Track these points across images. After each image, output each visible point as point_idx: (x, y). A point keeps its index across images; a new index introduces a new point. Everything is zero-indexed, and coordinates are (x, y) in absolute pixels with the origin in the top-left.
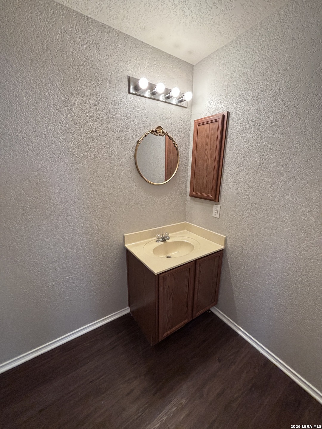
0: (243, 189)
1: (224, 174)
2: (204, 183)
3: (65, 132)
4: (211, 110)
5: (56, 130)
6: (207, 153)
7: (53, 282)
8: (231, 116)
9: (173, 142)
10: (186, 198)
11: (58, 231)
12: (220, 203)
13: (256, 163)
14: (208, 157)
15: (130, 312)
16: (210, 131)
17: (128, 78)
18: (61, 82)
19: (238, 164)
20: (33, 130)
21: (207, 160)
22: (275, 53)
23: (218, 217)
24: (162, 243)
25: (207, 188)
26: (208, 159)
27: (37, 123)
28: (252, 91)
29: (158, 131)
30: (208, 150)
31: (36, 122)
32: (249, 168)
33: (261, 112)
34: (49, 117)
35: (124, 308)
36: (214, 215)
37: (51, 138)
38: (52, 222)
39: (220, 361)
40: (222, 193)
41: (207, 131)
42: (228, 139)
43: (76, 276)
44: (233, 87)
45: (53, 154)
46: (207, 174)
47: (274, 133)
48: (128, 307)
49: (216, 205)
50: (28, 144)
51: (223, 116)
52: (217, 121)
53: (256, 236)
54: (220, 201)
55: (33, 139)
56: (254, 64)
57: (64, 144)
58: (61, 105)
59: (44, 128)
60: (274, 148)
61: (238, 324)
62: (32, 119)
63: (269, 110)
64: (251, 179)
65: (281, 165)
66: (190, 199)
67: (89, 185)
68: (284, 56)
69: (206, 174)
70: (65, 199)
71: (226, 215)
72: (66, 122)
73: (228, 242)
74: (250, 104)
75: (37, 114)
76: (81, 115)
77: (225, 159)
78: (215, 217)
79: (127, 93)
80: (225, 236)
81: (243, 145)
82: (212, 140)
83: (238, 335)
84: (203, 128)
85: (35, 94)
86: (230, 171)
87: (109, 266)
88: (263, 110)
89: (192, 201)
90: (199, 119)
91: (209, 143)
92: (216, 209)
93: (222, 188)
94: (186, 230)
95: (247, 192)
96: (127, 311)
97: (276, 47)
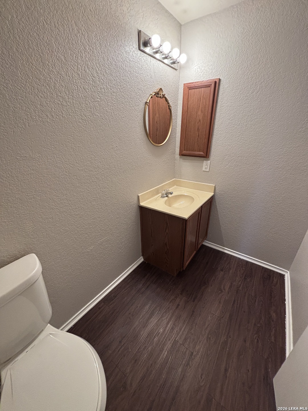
0: (231, 145)
1: (214, 134)
2: (196, 142)
3: (92, 90)
4: (201, 75)
5: (85, 88)
6: (199, 115)
7: (92, 247)
8: (221, 82)
9: (168, 104)
10: (175, 157)
11: (93, 197)
12: (210, 159)
13: (243, 125)
14: (200, 119)
15: (144, 260)
16: (202, 95)
17: (138, 32)
18: (85, 29)
19: (227, 125)
20: (65, 87)
21: (198, 122)
22: (264, 31)
23: (208, 171)
24: (166, 198)
25: (198, 146)
26: (200, 121)
27: (68, 79)
28: (242, 62)
29: (159, 93)
30: (200, 113)
31: (67, 76)
32: (237, 128)
33: (249, 82)
34: (78, 72)
35: (139, 258)
36: (204, 169)
37: (81, 98)
38: (88, 189)
39: (222, 270)
40: (212, 150)
41: (198, 95)
42: (218, 104)
43: (108, 238)
44: (225, 55)
45: (84, 115)
46: (199, 134)
47: (259, 100)
48: (141, 257)
49: (206, 161)
50: (62, 103)
51: (216, 82)
52: (209, 86)
53: (241, 181)
54: (210, 157)
55: (66, 97)
56: (245, 37)
57: (92, 104)
58: (87, 58)
59: (75, 86)
60: (259, 112)
61: (223, 246)
62: (63, 74)
63: (256, 81)
64: (238, 138)
65: (263, 126)
66: (179, 158)
67: (114, 148)
68: (271, 37)
69: (197, 135)
70: (96, 164)
71: (216, 168)
72: (93, 79)
73: (216, 189)
74: (240, 74)
75: (67, 67)
76: (104, 72)
77: (215, 121)
78: (206, 171)
79: (138, 49)
80: (214, 185)
81: (233, 109)
82: (204, 104)
83: (225, 253)
84: (195, 92)
85: (64, 42)
86: (220, 132)
87: (129, 224)
88: (251, 81)
89: (181, 160)
90: (190, 83)
91: (201, 106)
92: (206, 165)
93: (212, 146)
94: (175, 186)
95: (235, 148)
96: (141, 260)
97: (265, 26)
